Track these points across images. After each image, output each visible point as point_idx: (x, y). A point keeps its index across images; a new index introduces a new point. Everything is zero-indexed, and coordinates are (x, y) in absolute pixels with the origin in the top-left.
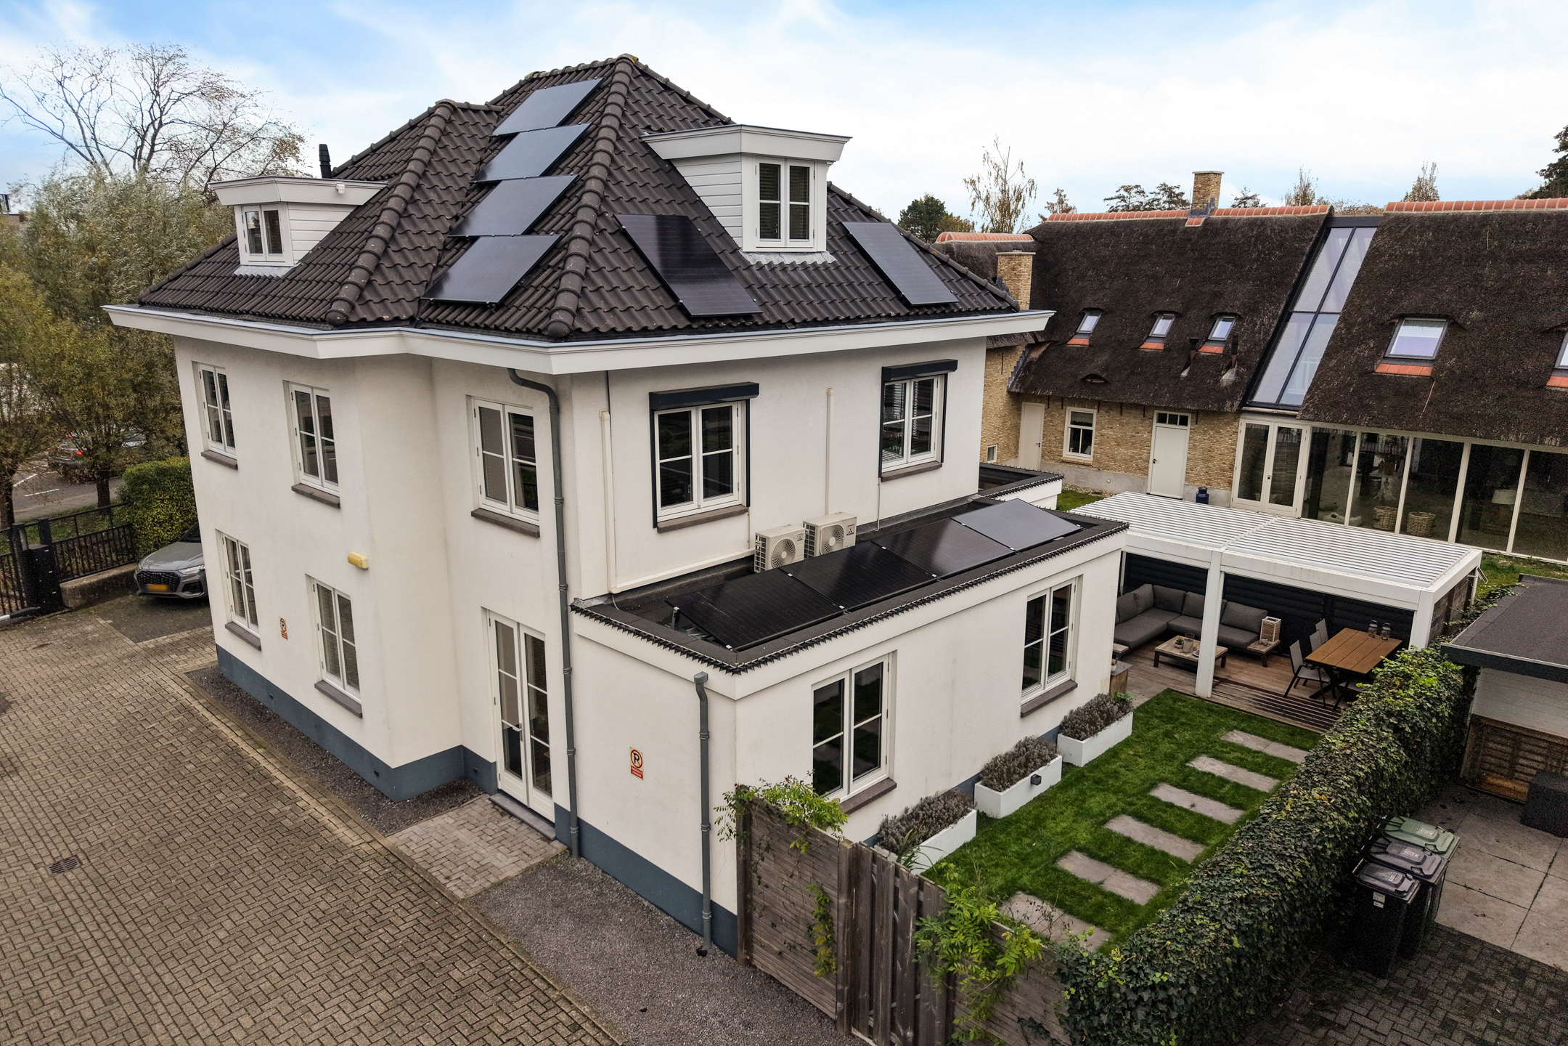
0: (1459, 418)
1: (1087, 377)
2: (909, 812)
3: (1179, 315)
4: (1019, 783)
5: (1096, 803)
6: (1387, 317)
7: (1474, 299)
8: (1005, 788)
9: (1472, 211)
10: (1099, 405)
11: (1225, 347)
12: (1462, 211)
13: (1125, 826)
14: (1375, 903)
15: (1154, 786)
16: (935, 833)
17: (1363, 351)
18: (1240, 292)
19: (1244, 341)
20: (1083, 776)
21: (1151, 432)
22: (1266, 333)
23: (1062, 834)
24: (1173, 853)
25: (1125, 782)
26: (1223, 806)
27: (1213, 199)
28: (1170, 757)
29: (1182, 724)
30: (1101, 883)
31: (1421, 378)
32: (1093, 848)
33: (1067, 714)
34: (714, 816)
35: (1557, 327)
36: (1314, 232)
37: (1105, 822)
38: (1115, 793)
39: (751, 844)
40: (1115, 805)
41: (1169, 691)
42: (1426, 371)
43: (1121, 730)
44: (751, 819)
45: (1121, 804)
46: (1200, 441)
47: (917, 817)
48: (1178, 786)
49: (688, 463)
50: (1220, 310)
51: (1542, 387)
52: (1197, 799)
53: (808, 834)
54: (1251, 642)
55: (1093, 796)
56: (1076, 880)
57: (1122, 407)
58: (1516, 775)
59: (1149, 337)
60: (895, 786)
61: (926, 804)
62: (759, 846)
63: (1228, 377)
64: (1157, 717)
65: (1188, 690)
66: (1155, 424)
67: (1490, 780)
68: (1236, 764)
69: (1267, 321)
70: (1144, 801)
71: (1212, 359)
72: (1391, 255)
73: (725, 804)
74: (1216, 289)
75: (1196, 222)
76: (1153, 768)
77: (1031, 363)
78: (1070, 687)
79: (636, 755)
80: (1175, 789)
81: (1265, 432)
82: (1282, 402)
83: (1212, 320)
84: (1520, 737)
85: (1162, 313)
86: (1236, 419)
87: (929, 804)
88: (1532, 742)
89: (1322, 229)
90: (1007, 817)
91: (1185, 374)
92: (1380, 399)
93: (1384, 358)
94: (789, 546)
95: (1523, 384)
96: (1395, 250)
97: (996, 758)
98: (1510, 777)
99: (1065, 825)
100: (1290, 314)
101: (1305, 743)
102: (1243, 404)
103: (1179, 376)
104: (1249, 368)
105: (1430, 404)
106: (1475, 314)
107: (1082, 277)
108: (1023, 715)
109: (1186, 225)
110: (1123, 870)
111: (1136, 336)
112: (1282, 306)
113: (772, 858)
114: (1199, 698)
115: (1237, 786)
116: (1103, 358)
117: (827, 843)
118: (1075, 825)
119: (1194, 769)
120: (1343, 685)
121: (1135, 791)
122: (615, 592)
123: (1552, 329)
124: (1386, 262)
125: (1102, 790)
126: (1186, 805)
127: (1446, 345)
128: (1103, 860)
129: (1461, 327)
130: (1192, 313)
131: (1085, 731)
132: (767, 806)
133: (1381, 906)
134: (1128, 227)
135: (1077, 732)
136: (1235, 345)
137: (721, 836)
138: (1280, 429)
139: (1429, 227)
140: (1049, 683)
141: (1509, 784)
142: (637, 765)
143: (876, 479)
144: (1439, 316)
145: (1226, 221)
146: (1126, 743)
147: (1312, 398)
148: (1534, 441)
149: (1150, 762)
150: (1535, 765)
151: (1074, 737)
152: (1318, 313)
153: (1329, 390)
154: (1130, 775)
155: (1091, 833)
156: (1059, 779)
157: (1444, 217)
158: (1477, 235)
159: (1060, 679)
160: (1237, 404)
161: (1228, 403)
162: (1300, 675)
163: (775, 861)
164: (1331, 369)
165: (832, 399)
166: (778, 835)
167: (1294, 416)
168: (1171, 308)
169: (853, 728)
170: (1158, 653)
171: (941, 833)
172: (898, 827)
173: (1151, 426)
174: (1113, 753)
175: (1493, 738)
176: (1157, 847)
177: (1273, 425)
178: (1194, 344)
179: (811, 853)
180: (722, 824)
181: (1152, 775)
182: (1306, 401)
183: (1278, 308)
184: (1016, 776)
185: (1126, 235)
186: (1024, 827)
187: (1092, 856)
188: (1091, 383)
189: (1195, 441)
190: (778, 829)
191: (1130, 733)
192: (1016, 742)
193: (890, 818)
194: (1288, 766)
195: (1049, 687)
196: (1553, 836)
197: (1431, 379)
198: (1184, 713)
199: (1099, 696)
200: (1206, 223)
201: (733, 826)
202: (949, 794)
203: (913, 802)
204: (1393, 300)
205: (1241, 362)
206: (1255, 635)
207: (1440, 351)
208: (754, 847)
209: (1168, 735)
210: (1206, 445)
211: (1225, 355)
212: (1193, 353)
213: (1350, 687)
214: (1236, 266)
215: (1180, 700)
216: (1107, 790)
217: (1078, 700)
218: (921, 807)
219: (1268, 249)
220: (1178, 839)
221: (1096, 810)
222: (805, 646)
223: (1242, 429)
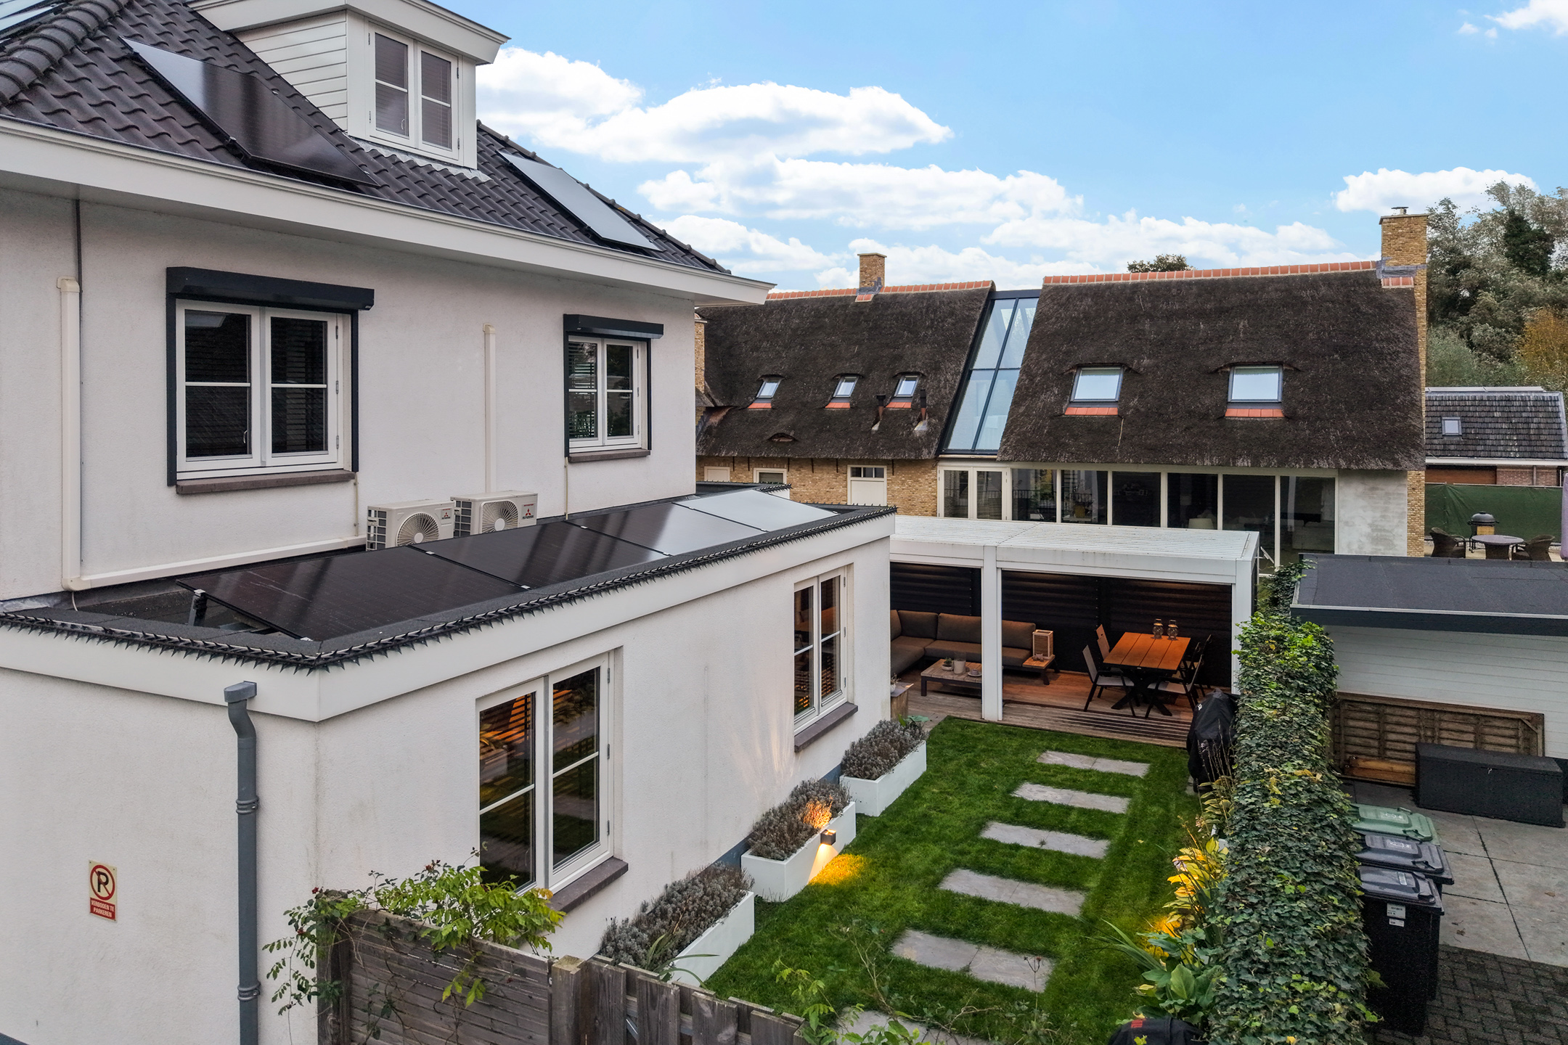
0: (1152, 449)
1: (774, 437)
2: (649, 909)
3: (861, 377)
4: (808, 843)
5: (915, 858)
6: (1065, 368)
7: (1142, 350)
8: (789, 852)
9: (1121, 281)
10: (789, 462)
11: (913, 402)
12: (1113, 282)
13: (964, 883)
14: (1391, 922)
15: (982, 826)
16: (696, 935)
17: (1049, 398)
18: (919, 355)
19: (932, 396)
20: (885, 826)
21: (846, 486)
22: (952, 388)
23: (885, 907)
24: (1047, 908)
25: (942, 827)
26: (1080, 838)
27: (879, 279)
28: (986, 790)
29: (984, 751)
30: (967, 969)
31: (1109, 417)
32: (936, 921)
33: (848, 747)
34: (267, 961)
35: (1221, 368)
36: (981, 302)
37: (938, 882)
38: (935, 842)
39: (351, 1006)
40: (942, 857)
41: (950, 719)
42: (1113, 411)
43: (913, 765)
44: (350, 955)
45: (949, 855)
46: (899, 491)
47: (664, 914)
48: (1011, 822)
49: (244, 396)
50: (903, 370)
51: (1222, 417)
52: (1043, 834)
53: (479, 961)
54: (1027, 658)
55: (908, 850)
56: (930, 974)
57: (813, 463)
58: (1389, 753)
59: (833, 398)
60: (625, 869)
61: (675, 894)
62: (369, 1009)
63: (920, 428)
64: (950, 747)
65: (975, 716)
66: (849, 478)
67: (1362, 764)
68: (1070, 787)
69: (950, 376)
70: (978, 847)
71: (902, 413)
72: (1057, 318)
73: (291, 932)
74: (896, 353)
75: (867, 298)
76: (970, 805)
77: (710, 427)
78: (849, 712)
79: (101, 875)
80: (1010, 827)
81: (964, 475)
82: (978, 447)
83: (896, 379)
84: (1382, 707)
85: (845, 376)
86: (934, 467)
87: (679, 892)
88: (1398, 712)
89: (987, 301)
90: (794, 897)
91: (876, 428)
92: (1075, 437)
93: (1070, 402)
94: (425, 523)
95: (1205, 416)
96: (1060, 314)
97: (768, 814)
98: (1382, 757)
99: (883, 895)
100: (971, 372)
101: (1134, 755)
102: (939, 451)
103: (870, 431)
104: (940, 419)
105: (1124, 438)
106: (1146, 361)
107: (756, 349)
108: (798, 750)
109: (856, 301)
110: (990, 945)
111: (820, 397)
112: (963, 364)
113: (398, 1027)
114: (988, 722)
115: (1083, 812)
116: (788, 419)
117: (523, 973)
118: (897, 893)
119: (1022, 799)
120: (1152, 687)
121: (961, 836)
122: (77, 587)
123: (1217, 370)
124: (1055, 323)
125: (918, 841)
126: (1036, 845)
127: (1125, 389)
128: (956, 935)
129: (1136, 372)
130: (874, 375)
131: (877, 765)
132: (388, 921)
133: (1401, 924)
134: (798, 304)
135: (866, 769)
136: (923, 398)
137: (281, 1003)
138: (979, 473)
139: (1086, 295)
140: (824, 708)
141: (1383, 765)
142: (104, 893)
143: (562, 460)
144: (1113, 365)
145: (895, 296)
146: (924, 780)
147: (1007, 441)
148: (1227, 464)
149: (965, 799)
150: (1408, 739)
151: (863, 776)
152: (997, 369)
153: (1024, 433)
154: (946, 817)
155: (925, 900)
156: (854, 835)
157: (1098, 287)
158: (1131, 299)
159: (834, 703)
160: (933, 451)
161: (925, 451)
162: (1099, 683)
163: (404, 1034)
164: (1022, 414)
165: (492, 339)
166: (410, 977)
167: (994, 460)
168: (853, 371)
169: (552, 776)
170: (925, 679)
171: (705, 934)
172: (635, 936)
173: (846, 480)
174: (913, 794)
175: (1353, 715)
176: (1023, 905)
177: (973, 470)
178: (882, 399)
179: (490, 1001)
180: (284, 975)
181: (973, 813)
182: (1003, 444)
183: (959, 366)
184: (802, 835)
185: (796, 311)
186: (825, 907)
187: (937, 931)
188: (778, 442)
189: (893, 491)
190: (412, 965)
191: (925, 769)
192: (791, 789)
193: (619, 924)
194: (1130, 781)
195: (824, 712)
196: (1462, 816)
197: (1120, 417)
198: (980, 739)
199: (881, 724)
200: (876, 298)
201: (311, 974)
202: (708, 874)
203: (653, 893)
204: (1067, 353)
205: (931, 414)
206: (1027, 652)
207: (1121, 393)
208: (358, 1013)
209: (972, 764)
210: (906, 494)
211: (915, 409)
212: (881, 409)
213: (1161, 688)
214: (910, 332)
215: (968, 726)
216: (924, 839)
217: (859, 728)
218: (668, 899)
219: (940, 317)
220: (1046, 889)
221: (920, 868)
222: (463, 627)
223: (941, 476)
